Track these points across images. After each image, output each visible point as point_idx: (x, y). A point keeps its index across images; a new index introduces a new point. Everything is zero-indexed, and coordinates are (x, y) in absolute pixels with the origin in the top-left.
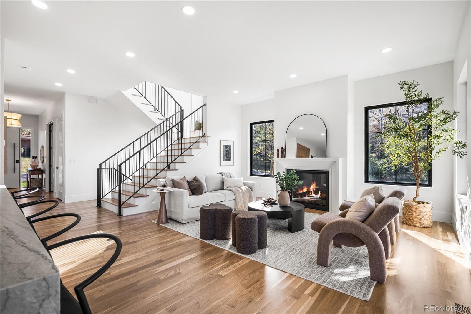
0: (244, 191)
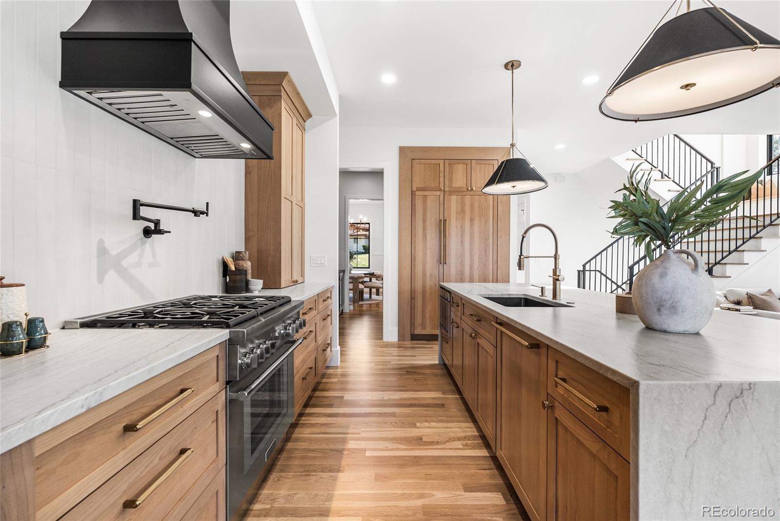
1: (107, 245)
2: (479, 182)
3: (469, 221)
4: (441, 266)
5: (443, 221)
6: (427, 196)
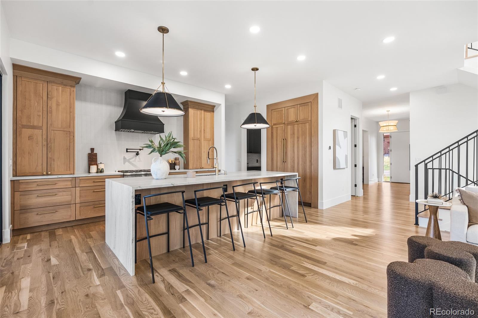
1: (126, 157)
2: (301, 117)
3: (297, 138)
4: (284, 163)
5: (285, 140)
6: (277, 127)
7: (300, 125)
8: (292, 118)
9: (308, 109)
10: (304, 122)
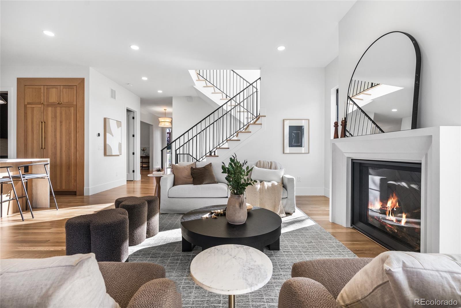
0: (266, 188)
2: (65, 99)
3: (59, 122)
4: (42, 150)
5: (43, 123)
6: (34, 107)
7: (63, 108)
8: (53, 99)
9: (73, 92)
10: (69, 105)
